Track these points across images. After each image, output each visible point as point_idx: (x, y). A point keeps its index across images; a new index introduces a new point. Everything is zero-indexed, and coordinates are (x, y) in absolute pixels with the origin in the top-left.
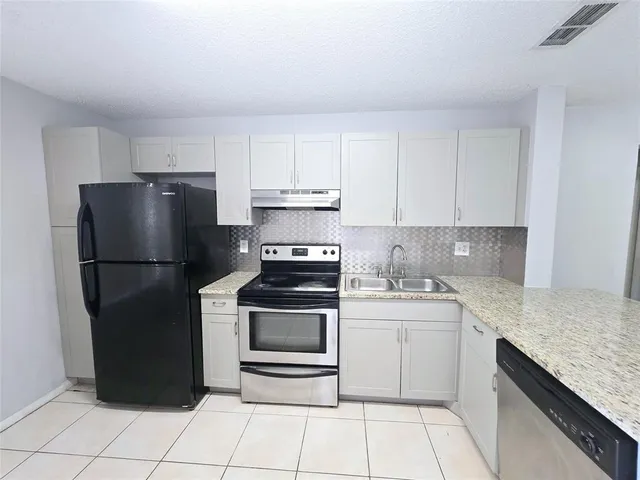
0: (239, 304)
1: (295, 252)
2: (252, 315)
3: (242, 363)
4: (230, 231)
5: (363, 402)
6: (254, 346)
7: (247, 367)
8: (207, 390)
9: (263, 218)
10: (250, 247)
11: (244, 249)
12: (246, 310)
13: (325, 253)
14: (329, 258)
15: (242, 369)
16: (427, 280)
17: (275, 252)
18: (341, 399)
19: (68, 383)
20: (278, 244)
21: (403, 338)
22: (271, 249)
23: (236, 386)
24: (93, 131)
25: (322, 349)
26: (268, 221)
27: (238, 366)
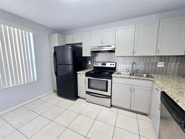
0: (86, 76)
1: (103, 64)
2: (89, 79)
3: (86, 92)
4: (86, 58)
5: (119, 108)
6: (89, 88)
7: (88, 93)
8: (79, 97)
9: (95, 55)
10: (91, 63)
11: (90, 63)
12: (87, 78)
13: (111, 65)
14: (112, 66)
15: (86, 93)
16: (144, 74)
17: (97, 64)
18: (111, 106)
19: (53, 91)
20: (98, 62)
21: (132, 90)
22: (96, 63)
23: (84, 97)
24: (57, 34)
25: (107, 91)
26: (96, 56)
27: (85, 92)
